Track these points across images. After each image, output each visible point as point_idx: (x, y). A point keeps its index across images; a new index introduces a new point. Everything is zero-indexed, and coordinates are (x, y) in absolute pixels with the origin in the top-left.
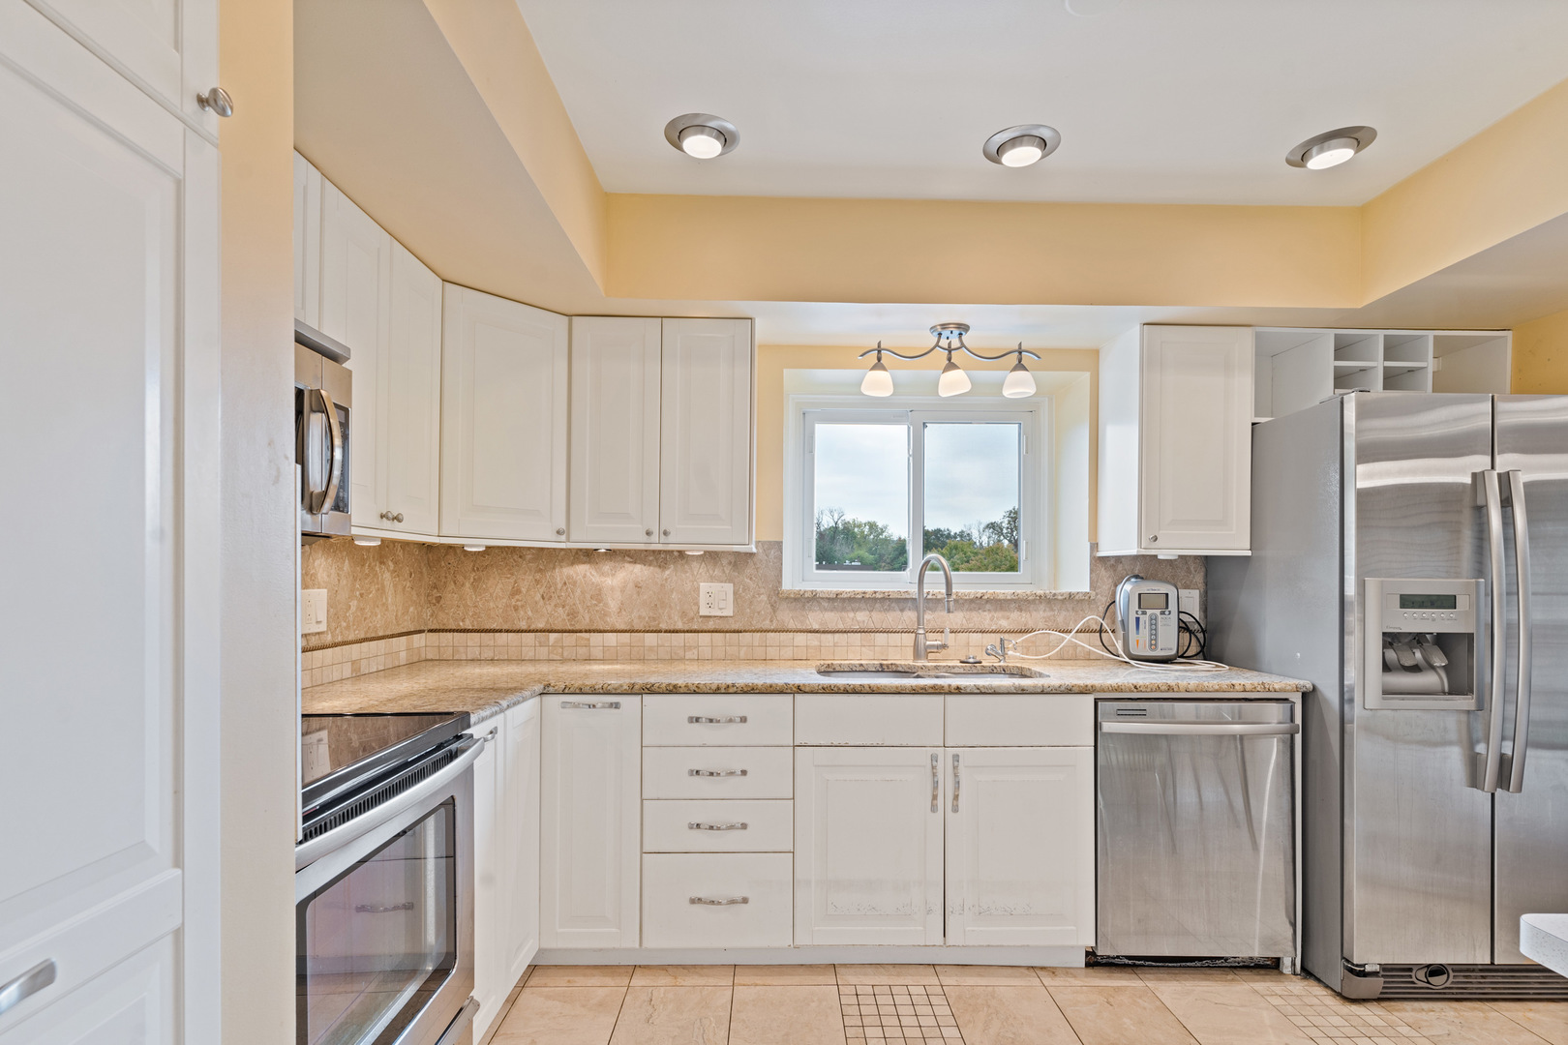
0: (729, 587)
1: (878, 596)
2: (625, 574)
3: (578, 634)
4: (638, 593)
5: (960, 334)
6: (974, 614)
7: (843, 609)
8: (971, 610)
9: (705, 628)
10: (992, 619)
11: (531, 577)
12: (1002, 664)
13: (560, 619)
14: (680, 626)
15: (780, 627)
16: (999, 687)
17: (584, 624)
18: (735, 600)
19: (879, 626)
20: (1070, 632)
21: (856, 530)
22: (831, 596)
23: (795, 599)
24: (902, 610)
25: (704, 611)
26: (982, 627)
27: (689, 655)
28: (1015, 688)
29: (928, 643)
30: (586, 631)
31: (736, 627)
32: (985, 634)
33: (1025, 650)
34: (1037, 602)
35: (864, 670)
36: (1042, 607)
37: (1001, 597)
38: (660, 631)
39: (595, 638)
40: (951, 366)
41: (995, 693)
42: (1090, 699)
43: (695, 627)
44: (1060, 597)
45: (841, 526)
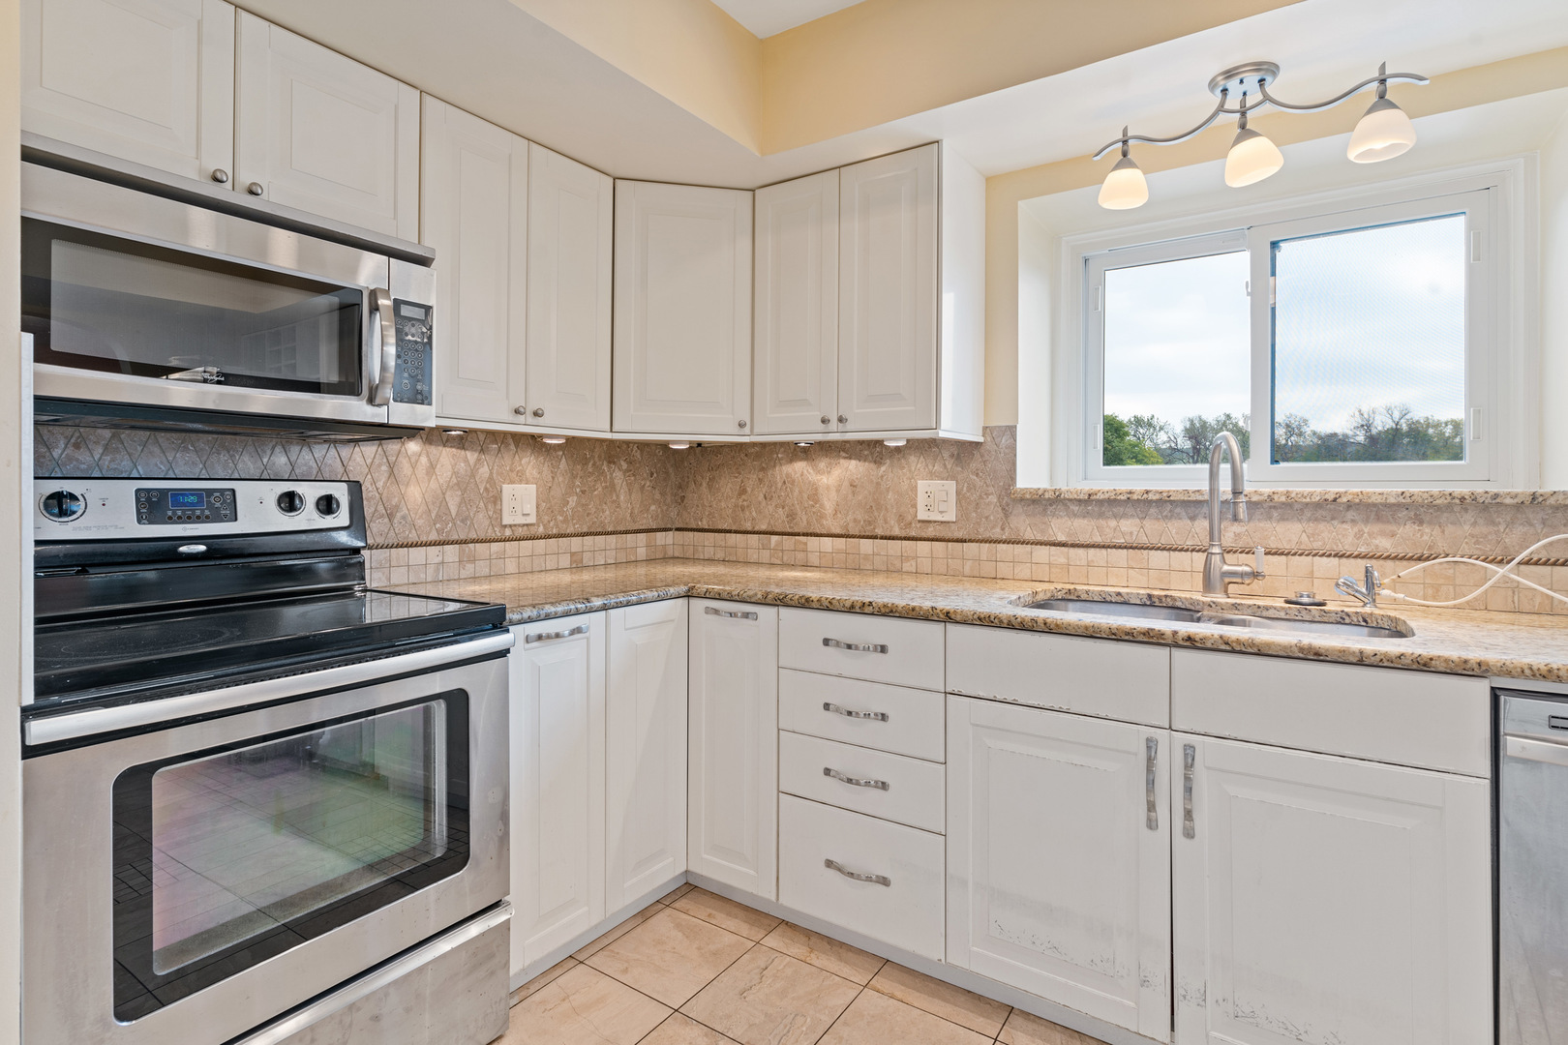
0: (951, 486)
1: (1151, 496)
2: (840, 471)
3: (797, 537)
4: (854, 493)
5: (1262, 81)
6: (1322, 526)
7: (1101, 515)
8: (1316, 520)
9: (924, 535)
10: (1359, 535)
11: (755, 476)
12: (1368, 609)
13: (781, 523)
14: (896, 532)
15: (1013, 537)
16: (1269, 645)
17: (801, 528)
18: (959, 501)
19: (1154, 541)
20: (1509, 562)
21: (1431, 431)
22: (1081, 497)
23: (1034, 501)
24: (1193, 518)
25: (922, 515)
26: (1340, 548)
27: (907, 567)
28: (1301, 649)
29: (1226, 568)
30: (804, 535)
31: (959, 535)
32: (1344, 560)
33: (1430, 591)
34: (1457, 509)
35: (1122, 602)
36: (1469, 517)
37: (1374, 499)
38: (875, 537)
39: (812, 542)
40: (1245, 132)
41: (1259, 654)
42: (1481, 689)
43: (913, 534)
44: (1508, 501)
45: (1405, 427)
